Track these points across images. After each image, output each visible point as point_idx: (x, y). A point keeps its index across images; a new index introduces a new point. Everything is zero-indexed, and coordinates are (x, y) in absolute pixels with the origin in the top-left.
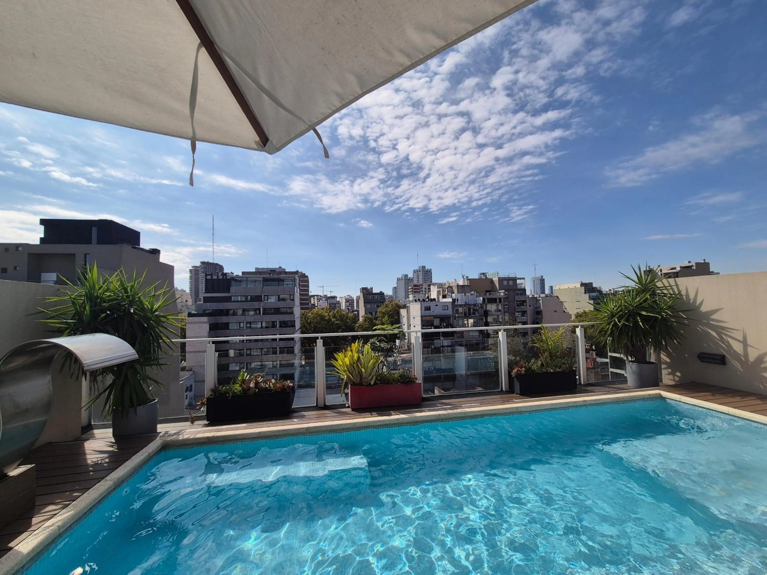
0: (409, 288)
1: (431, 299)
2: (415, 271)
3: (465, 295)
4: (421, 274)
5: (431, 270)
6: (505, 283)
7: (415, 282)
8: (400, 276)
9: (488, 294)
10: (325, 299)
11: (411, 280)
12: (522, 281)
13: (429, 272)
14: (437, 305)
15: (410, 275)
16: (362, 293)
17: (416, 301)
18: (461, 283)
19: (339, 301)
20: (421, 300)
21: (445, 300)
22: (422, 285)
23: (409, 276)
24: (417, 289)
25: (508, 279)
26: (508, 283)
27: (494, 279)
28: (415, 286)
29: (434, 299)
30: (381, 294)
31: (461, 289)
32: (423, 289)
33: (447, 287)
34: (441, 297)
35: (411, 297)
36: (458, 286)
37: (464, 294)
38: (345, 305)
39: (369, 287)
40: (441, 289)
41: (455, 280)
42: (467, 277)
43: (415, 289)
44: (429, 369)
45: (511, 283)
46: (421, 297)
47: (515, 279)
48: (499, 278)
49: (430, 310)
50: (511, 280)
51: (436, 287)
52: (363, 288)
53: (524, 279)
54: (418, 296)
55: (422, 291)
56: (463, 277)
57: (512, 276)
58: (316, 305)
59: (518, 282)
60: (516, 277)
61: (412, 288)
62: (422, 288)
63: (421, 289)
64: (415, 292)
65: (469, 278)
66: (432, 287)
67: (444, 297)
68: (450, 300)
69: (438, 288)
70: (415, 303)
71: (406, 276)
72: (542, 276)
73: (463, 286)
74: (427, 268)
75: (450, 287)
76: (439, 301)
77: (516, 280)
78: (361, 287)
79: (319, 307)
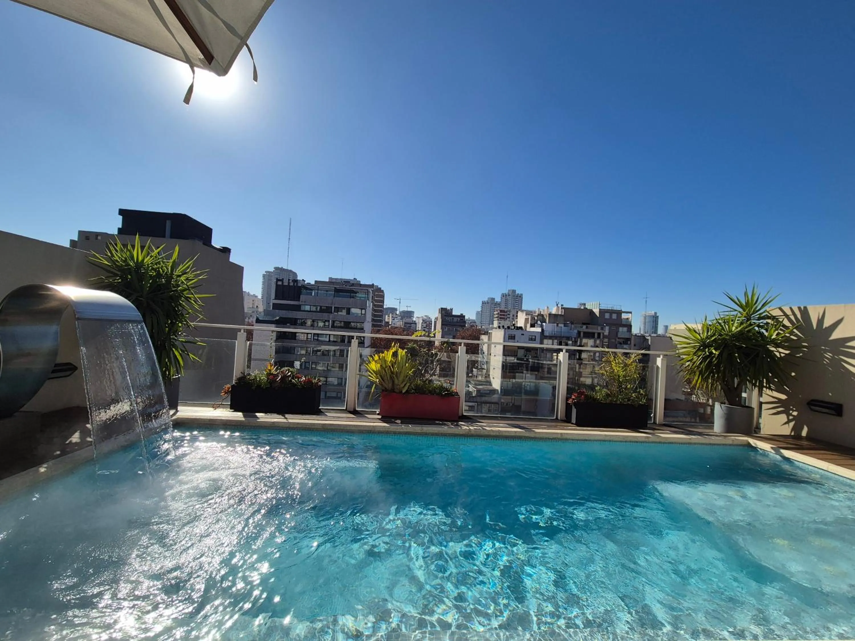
0: (495, 313)
1: (517, 327)
2: (503, 295)
3: (557, 326)
4: (509, 298)
5: (522, 294)
6: (607, 316)
7: (503, 308)
8: (486, 299)
9: (584, 327)
10: (400, 317)
11: (498, 304)
12: (629, 316)
13: (520, 297)
14: (523, 334)
15: (498, 299)
16: (440, 314)
17: (499, 327)
18: (554, 311)
19: (415, 321)
20: (506, 327)
21: (533, 329)
22: (510, 311)
23: (496, 300)
24: (504, 315)
25: (611, 312)
26: (611, 316)
27: (594, 310)
28: (501, 311)
29: (521, 328)
30: (462, 317)
31: (554, 317)
32: (511, 316)
33: (537, 314)
34: (529, 325)
35: (496, 324)
36: (550, 315)
37: (556, 324)
38: (422, 325)
39: (449, 308)
40: (530, 317)
41: (548, 307)
42: (562, 305)
43: (501, 315)
44: (507, 404)
45: (614, 316)
46: (507, 323)
47: (619, 313)
48: (600, 309)
49: (514, 339)
50: (615, 313)
51: (525, 314)
52: (442, 308)
53: (631, 313)
54: (503, 323)
55: (509, 318)
56: (557, 305)
57: (617, 308)
58: (390, 323)
59: (624, 316)
60: (621, 310)
61: (498, 314)
62: (509, 314)
63: (508, 316)
64: (501, 318)
65: (564, 306)
66: (520, 314)
67: (532, 326)
68: (539, 330)
69: (526, 314)
70: (498, 329)
71: (493, 299)
72: (656, 313)
73: (556, 315)
74: (517, 292)
75: (541, 315)
76: (526, 330)
77: (621, 313)
78: (440, 307)
79: (393, 325)
